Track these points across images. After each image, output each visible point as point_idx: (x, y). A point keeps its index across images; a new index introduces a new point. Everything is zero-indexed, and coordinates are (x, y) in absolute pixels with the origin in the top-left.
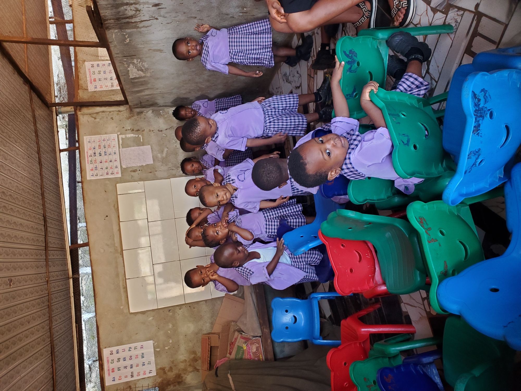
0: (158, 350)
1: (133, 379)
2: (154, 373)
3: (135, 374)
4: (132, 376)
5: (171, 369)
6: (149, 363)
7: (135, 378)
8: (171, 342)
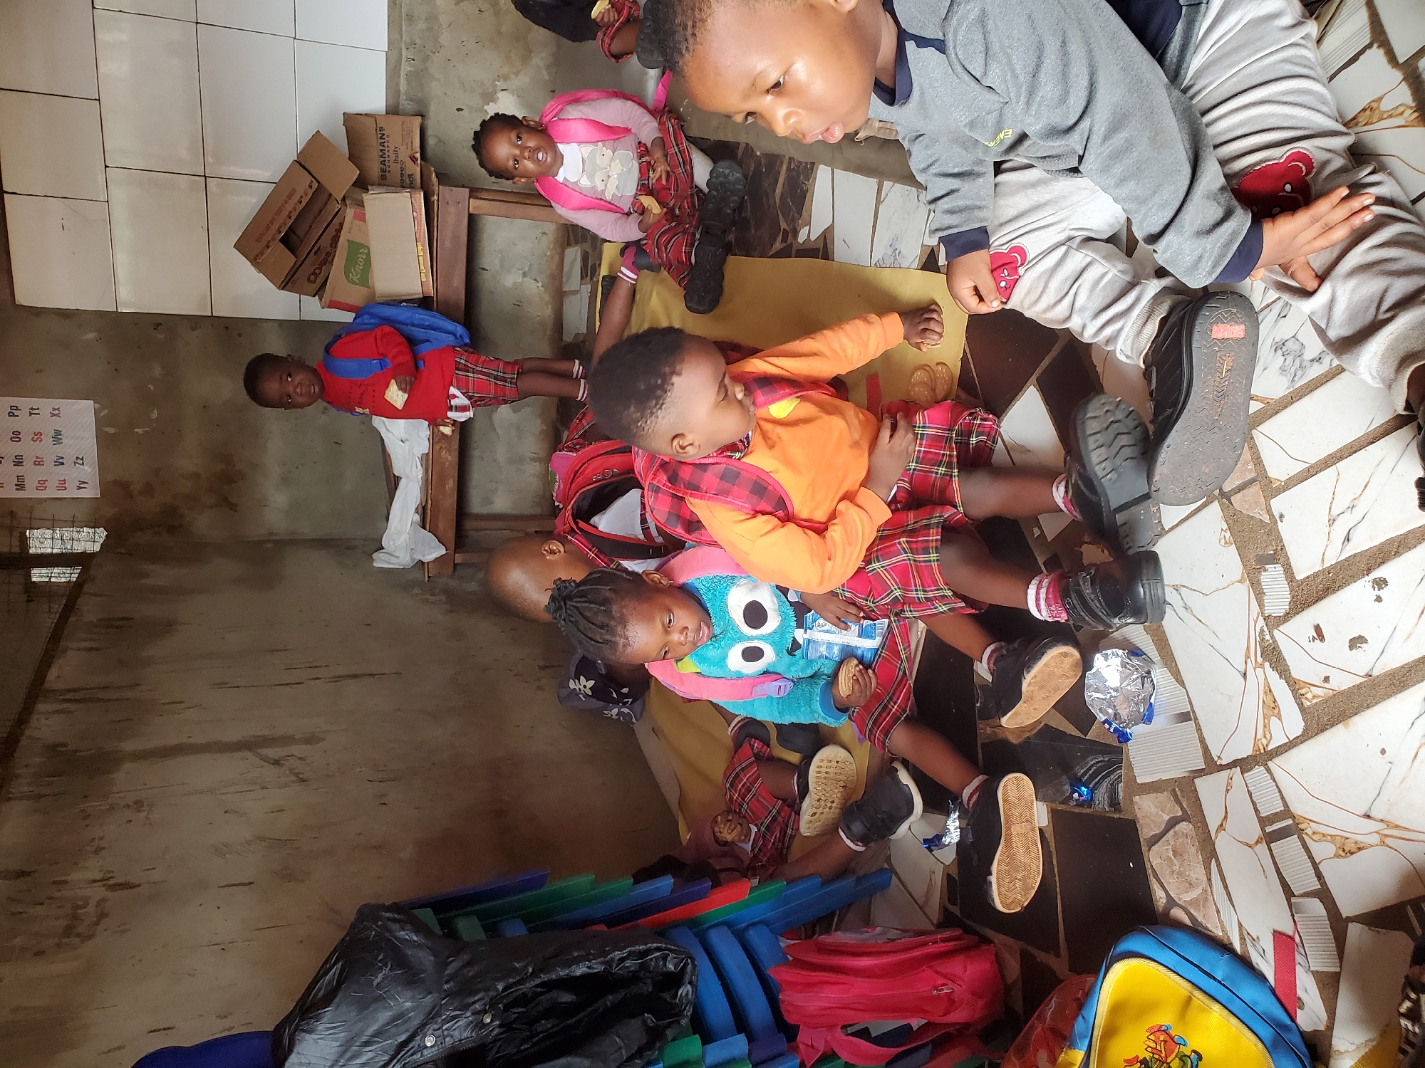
0: (111, 430)
1: (21, 494)
2: (92, 492)
3: (30, 483)
4: (20, 487)
5: (148, 489)
6: (80, 460)
7: (30, 493)
8: (155, 415)
